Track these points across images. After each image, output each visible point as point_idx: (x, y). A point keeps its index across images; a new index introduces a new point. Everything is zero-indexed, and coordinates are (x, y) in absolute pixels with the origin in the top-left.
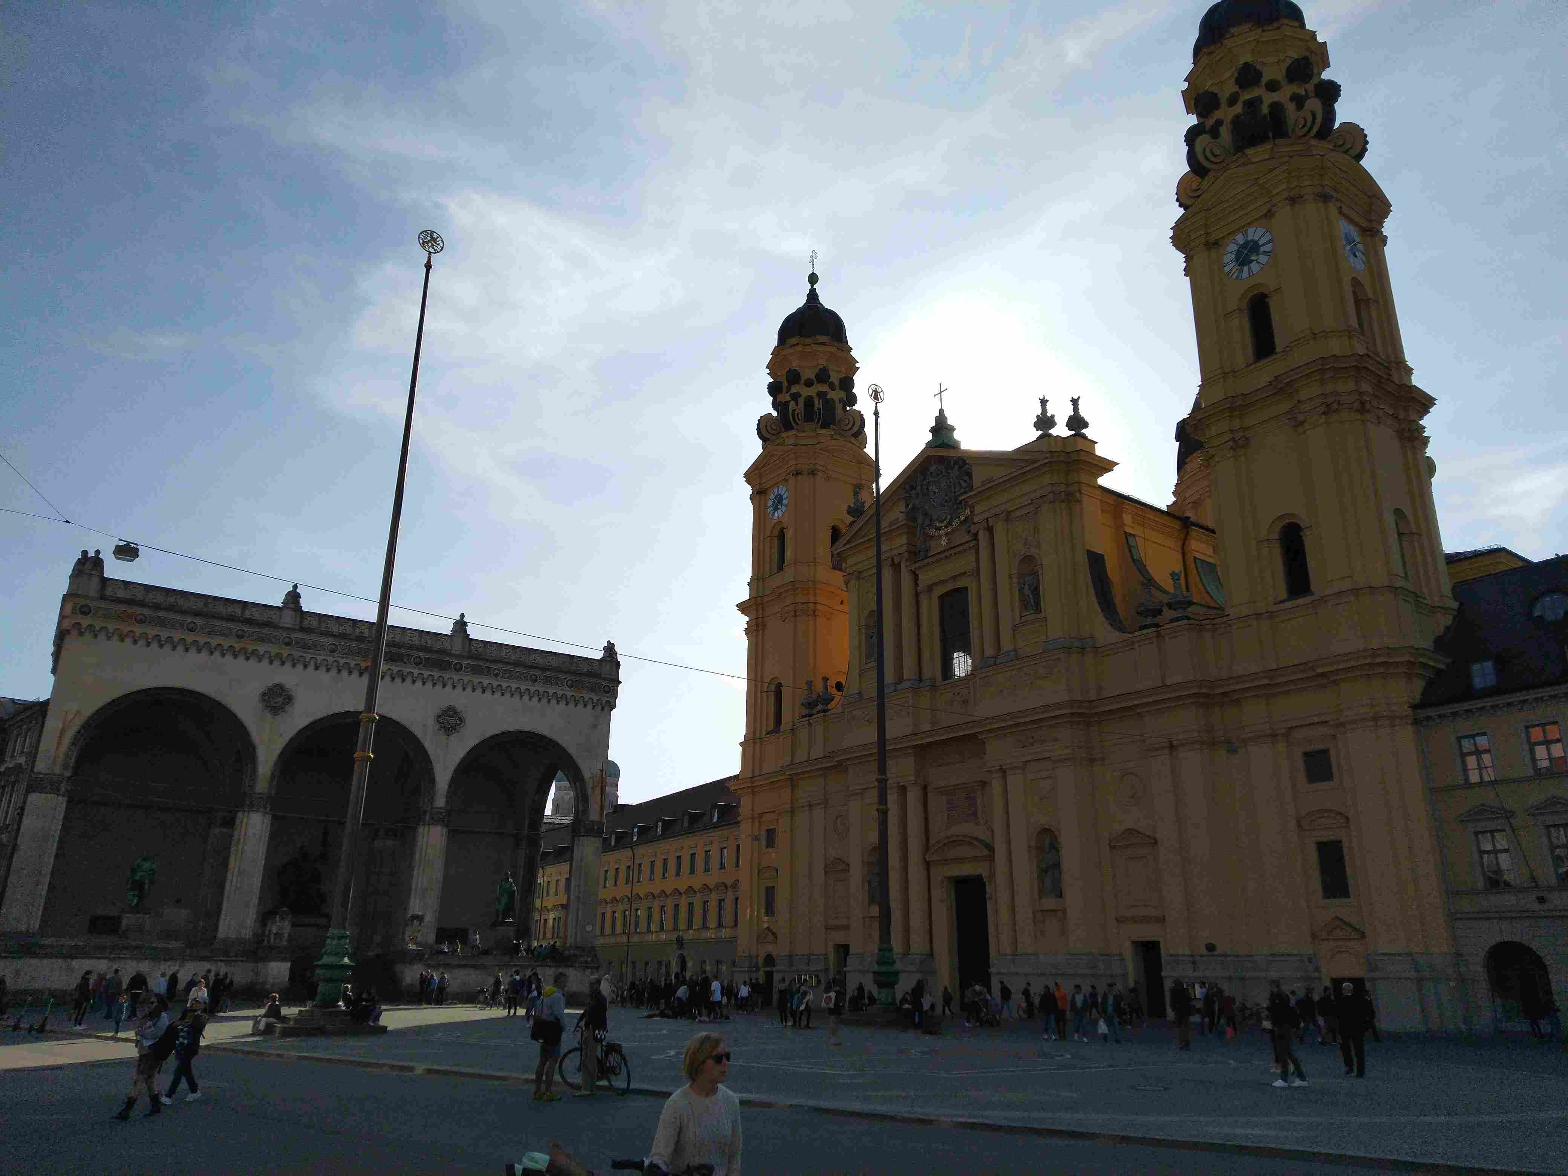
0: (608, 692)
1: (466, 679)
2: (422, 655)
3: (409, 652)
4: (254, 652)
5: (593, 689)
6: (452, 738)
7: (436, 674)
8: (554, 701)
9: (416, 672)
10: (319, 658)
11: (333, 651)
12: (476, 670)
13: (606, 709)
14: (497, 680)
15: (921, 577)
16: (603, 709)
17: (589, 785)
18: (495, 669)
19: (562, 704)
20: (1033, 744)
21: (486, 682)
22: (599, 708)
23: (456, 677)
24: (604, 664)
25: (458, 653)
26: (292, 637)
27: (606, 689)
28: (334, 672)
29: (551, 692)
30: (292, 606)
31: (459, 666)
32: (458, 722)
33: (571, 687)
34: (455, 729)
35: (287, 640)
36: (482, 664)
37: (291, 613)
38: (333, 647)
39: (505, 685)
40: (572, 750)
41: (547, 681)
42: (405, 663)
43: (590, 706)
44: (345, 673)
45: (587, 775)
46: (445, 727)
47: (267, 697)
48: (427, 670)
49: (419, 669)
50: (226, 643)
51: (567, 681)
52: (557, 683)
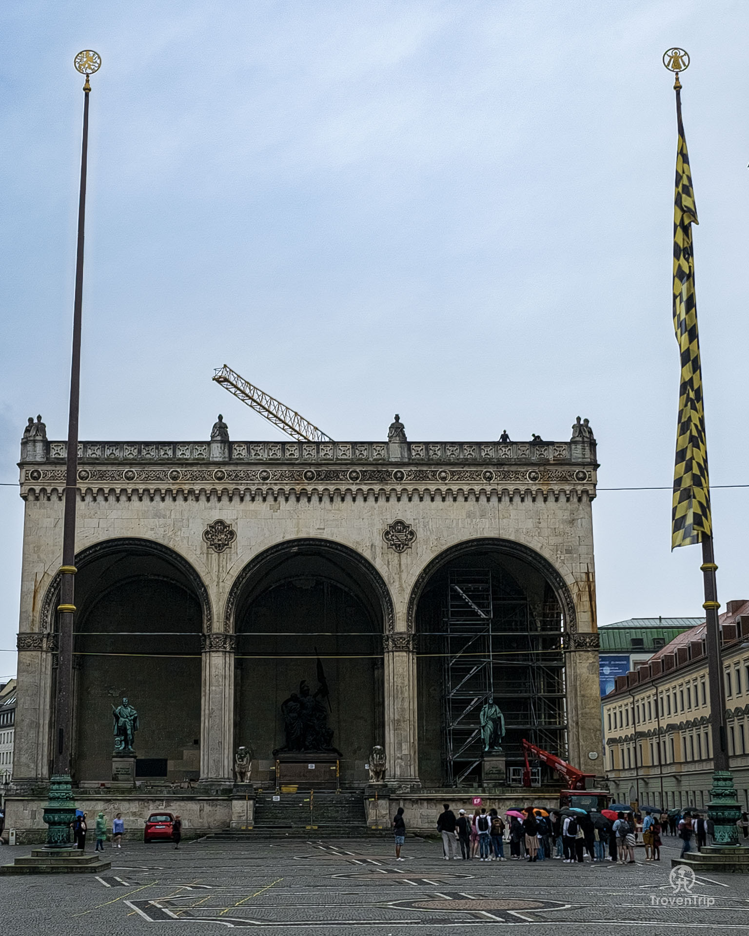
0: (583, 479)
1: (410, 488)
2: (358, 469)
3: (344, 468)
4: (191, 492)
5: (563, 479)
6: (403, 555)
7: (377, 488)
8: (517, 499)
9: (354, 488)
10: (253, 488)
11: (265, 479)
12: (421, 477)
13: (585, 498)
14: (446, 484)
16: (580, 500)
17: (574, 591)
18: (441, 472)
19: (528, 500)
21: (433, 488)
22: (576, 500)
23: (399, 488)
24: (573, 447)
25: (396, 460)
26: (223, 470)
27: (581, 475)
28: (270, 499)
29: (511, 488)
30: (219, 438)
31: (399, 475)
32: (409, 537)
33: (534, 479)
34: (407, 545)
35: (219, 474)
36: (425, 469)
37: (219, 445)
38: (265, 474)
39: (455, 488)
40: (546, 554)
41: (506, 476)
42: (341, 480)
43: (563, 499)
44: (281, 499)
45: (569, 580)
46: (395, 544)
47: (210, 536)
48: (365, 484)
49: (356, 484)
50: (163, 487)
51: (530, 473)
52: (518, 478)
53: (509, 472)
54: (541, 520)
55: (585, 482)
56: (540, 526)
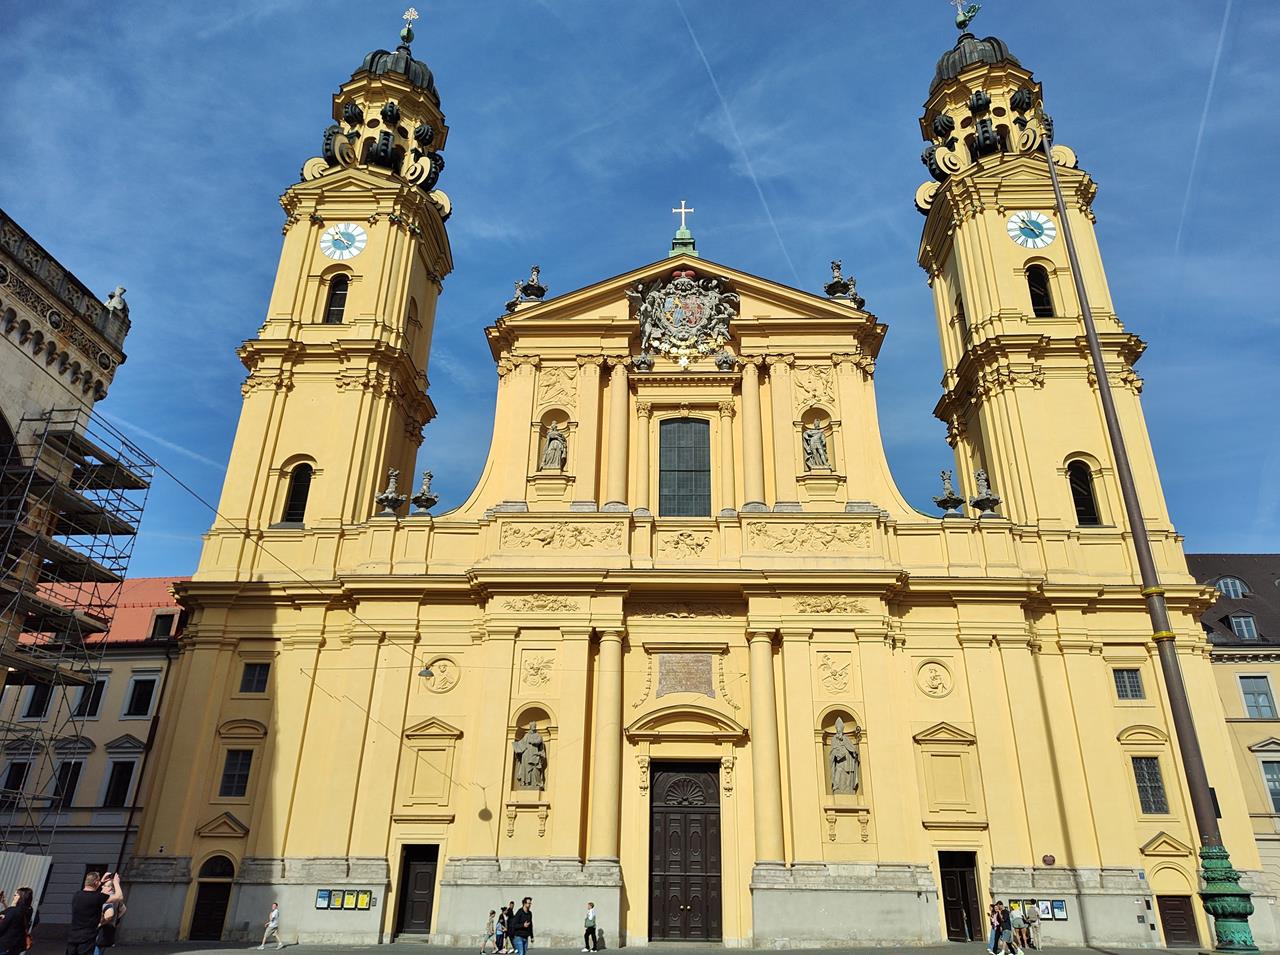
0: (106, 368)
5: (84, 350)
8: (16, 336)
13: (91, 393)
15: (641, 391)
16: (87, 390)
19: (29, 348)
20: (828, 611)
22: (82, 387)
24: (113, 320)
27: (105, 360)
29: (19, 315)
33: (55, 325)
41: (22, 292)
43: (70, 375)
51: (52, 313)
52: (36, 307)
53: (29, 290)
54: (33, 386)
55: (105, 371)
56: (30, 393)
